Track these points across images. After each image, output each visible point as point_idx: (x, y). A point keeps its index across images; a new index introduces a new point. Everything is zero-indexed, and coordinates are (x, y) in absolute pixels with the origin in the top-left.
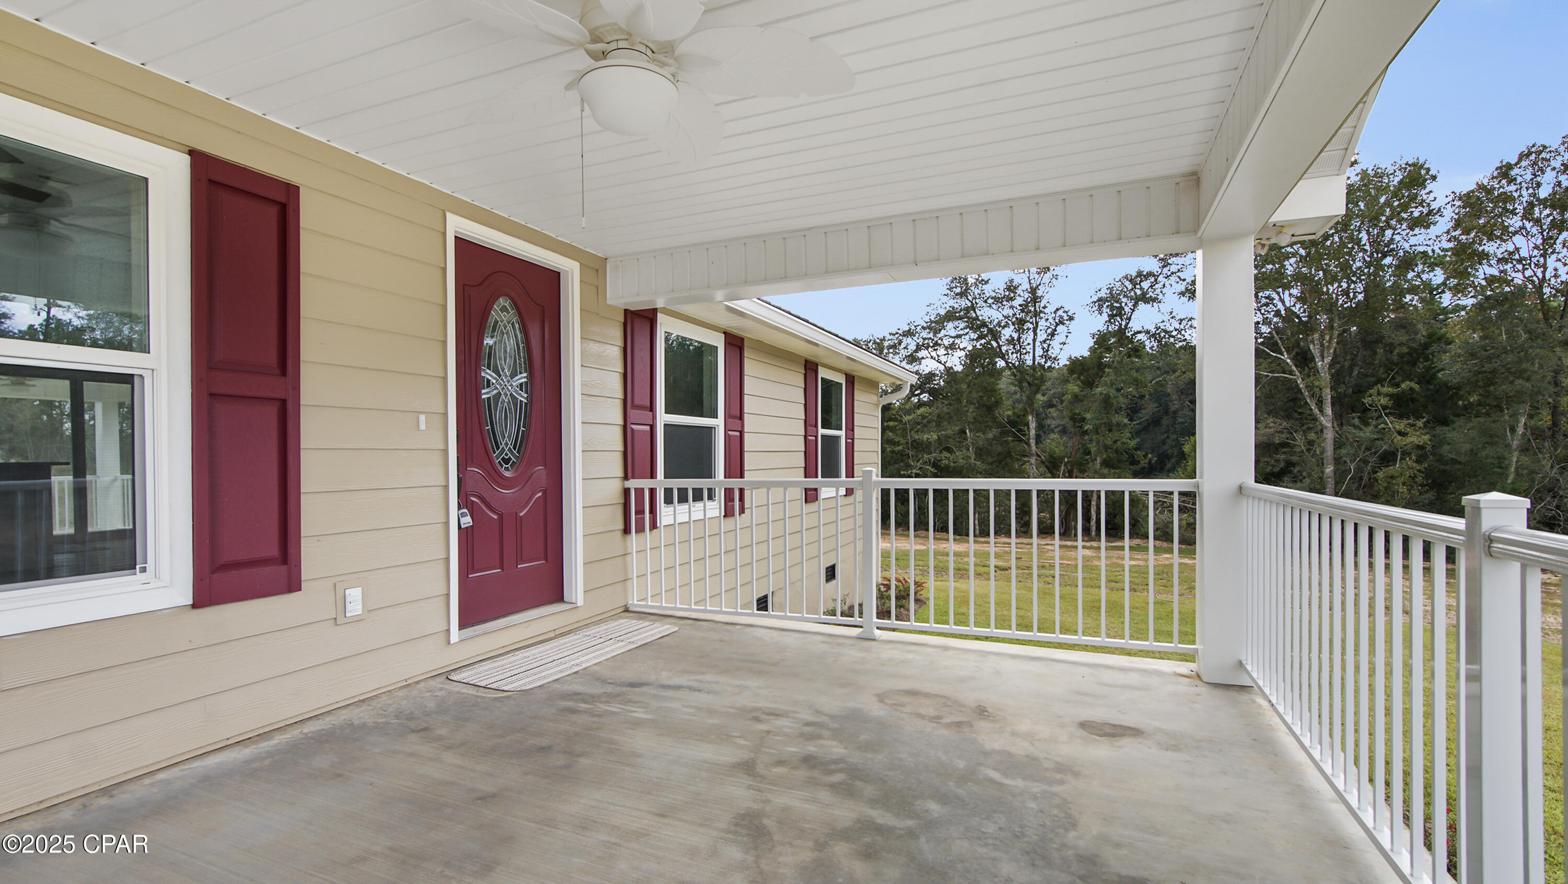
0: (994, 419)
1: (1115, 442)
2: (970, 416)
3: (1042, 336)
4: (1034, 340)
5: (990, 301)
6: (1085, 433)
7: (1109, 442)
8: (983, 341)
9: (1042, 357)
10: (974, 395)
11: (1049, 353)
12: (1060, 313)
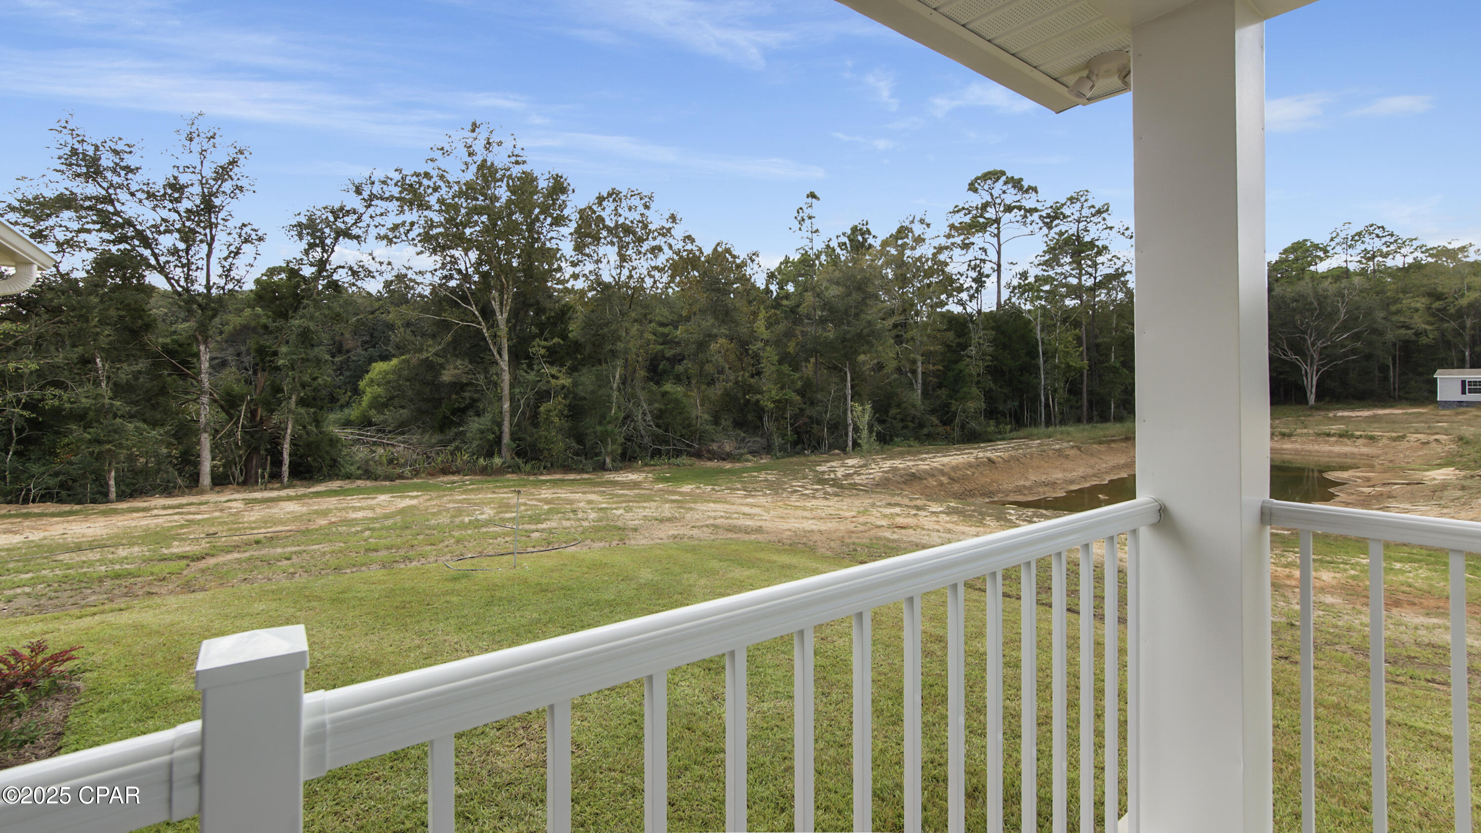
0: (143, 347)
1: (315, 379)
2: (103, 341)
3: (220, 251)
4: (209, 255)
5: (140, 195)
6: (278, 369)
7: (306, 378)
8: (122, 246)
9: (220, 276)
10: (113, 313)
11: (232, 273)
12: (247, 229)
